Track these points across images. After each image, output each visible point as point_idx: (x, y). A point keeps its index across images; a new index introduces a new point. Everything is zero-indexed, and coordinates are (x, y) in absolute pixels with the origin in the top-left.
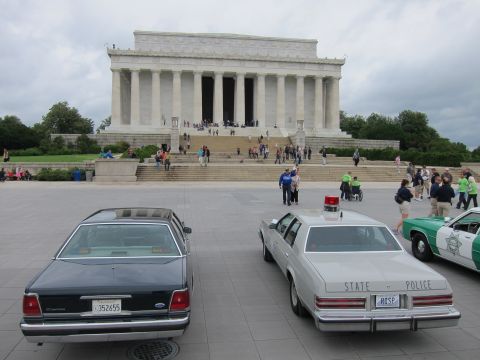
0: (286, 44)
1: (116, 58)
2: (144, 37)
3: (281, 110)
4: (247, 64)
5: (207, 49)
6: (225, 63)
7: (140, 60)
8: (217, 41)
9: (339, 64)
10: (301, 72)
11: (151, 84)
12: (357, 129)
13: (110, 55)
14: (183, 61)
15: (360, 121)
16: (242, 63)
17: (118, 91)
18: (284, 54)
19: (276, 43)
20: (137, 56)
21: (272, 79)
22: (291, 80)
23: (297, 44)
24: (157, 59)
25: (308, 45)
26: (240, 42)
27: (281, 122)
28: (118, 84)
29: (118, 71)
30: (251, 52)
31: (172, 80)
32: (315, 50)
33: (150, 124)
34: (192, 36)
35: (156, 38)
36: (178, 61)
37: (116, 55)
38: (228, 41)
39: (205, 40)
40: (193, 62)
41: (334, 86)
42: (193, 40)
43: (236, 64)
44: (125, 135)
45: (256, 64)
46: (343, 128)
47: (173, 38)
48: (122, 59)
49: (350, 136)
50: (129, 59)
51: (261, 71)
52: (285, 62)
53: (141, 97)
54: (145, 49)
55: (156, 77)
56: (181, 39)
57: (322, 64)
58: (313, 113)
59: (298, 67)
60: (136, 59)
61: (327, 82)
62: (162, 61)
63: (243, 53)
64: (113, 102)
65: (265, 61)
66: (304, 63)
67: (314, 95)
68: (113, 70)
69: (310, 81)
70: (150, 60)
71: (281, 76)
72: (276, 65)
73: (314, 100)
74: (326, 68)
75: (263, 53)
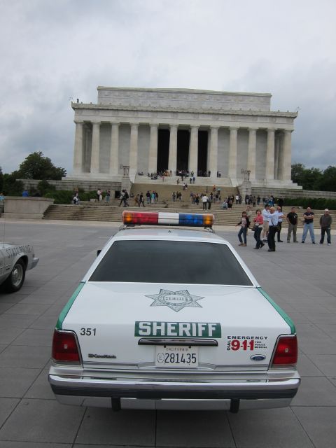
0: (241, 98)
1: (80, 111)
2: (106, 92)
3: (233, 162)
4: (201, 117)
5: (164, 103)
6: (180, 116)
7: (101, 113)
8: (174, 95)
9: (291, 117)
10: (253, 125)
11: (110, 136)
12: (312, 181)
13: (74, 108)
14: (140, 115)
15: (316, 173)
16: (197, 116)
17: (80, 141)
18: (237, 107)
19: (230, 97)
20: (98, 109)
21: (224, 131)
22: (243, 132)
23: (252, 98)
24: (116, 112)
25: (262, 99)
26: (196, 96)
27: (233, 172)
28: (81, 135)
29: (81, 123)
30: (206, 106)
31: (130, 132)
32: (269, 103)
33: (108, 172)
34: (150, 91)
35: (117, 93)
36: (136, 113)
37: (79, 109)
38: (184, 96)
39: (162, 95)
40: (150, 115)
41: (287, 139)
42: (151, 94)
43: (191, 117)
44: (82, 182)
45: (210, 118)
46: (295, 180)
47: (134, 93)
48: (85, 112)
49: (301, 188)
50: (91, 113)
51: (214, 123)
52: (238, 115)
53: (101, 148)
54: (106, 103)
55: (115, 129)
56: (140, 94)
57: (274, 117)
58: (264, 165)
59: (250, 119)
60: (97, 112)
61: (280, 135)
62: (121, 114)
63: (197, 106)
64: (76, 152)
65: (218, 114)
66: (257, 116)
67: (266, 146)
68: (76, 123)
69: (262, 133)
70: (110, 113)
71: (234, 129)
72: (230, 118)
73: (266, 152)
74: (278, 120)
75: (217, 106)
